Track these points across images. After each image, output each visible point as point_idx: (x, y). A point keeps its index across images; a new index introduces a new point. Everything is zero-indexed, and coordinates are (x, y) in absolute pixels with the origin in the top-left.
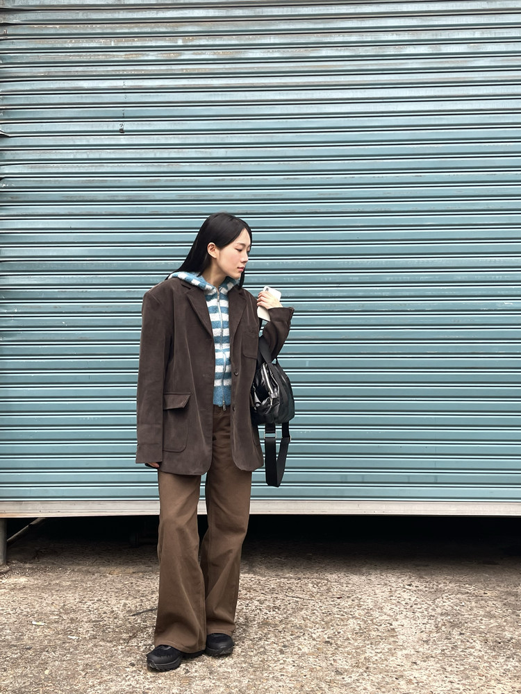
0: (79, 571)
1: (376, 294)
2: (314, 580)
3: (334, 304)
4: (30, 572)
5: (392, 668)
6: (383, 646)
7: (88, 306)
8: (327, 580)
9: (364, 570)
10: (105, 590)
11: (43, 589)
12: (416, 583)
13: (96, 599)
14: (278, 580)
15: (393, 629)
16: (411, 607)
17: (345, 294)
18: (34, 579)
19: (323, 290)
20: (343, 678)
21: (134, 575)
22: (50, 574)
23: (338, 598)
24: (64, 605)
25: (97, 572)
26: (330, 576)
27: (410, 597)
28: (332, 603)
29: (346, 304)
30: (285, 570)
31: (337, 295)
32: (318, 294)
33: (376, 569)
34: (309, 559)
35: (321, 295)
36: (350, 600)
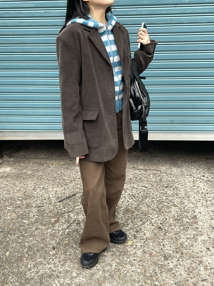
0: (37, 163)
1: (199, 11)
2: (153, 172)
3: (172, 19)
4: (12, 163)
5: (196, 254)
6: (190, 232)
7: (23, 22)
8: (160, 171)
9: (179, 163)
10: (47, 179)
11: (17, 177)
12: (207, 175)
13: (42, 187)
14: (134, 172)
15: (195, 216)
16: (205, 196)
17: (179, 12)
18: (14, 168)
19: (165, 9)
20: (168, 263)
21: (64, 166)
22: (22, 164)
23: (166, 187)
24: (25, 192)
25: (45, 164)
26: (162, 168)
27: (204, 187)
28: (163, 192)
29: (179, 19)
30: (139, 163)
31: (174, 12)
32: (163, 12)
33: (186, 162)
34: (151, 153)
35: (164, 12)
36: (172, 189)
